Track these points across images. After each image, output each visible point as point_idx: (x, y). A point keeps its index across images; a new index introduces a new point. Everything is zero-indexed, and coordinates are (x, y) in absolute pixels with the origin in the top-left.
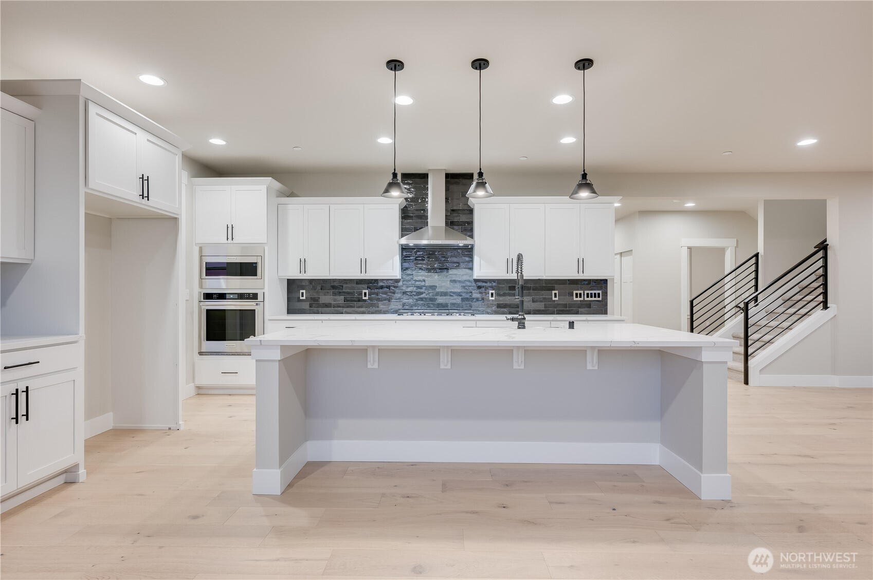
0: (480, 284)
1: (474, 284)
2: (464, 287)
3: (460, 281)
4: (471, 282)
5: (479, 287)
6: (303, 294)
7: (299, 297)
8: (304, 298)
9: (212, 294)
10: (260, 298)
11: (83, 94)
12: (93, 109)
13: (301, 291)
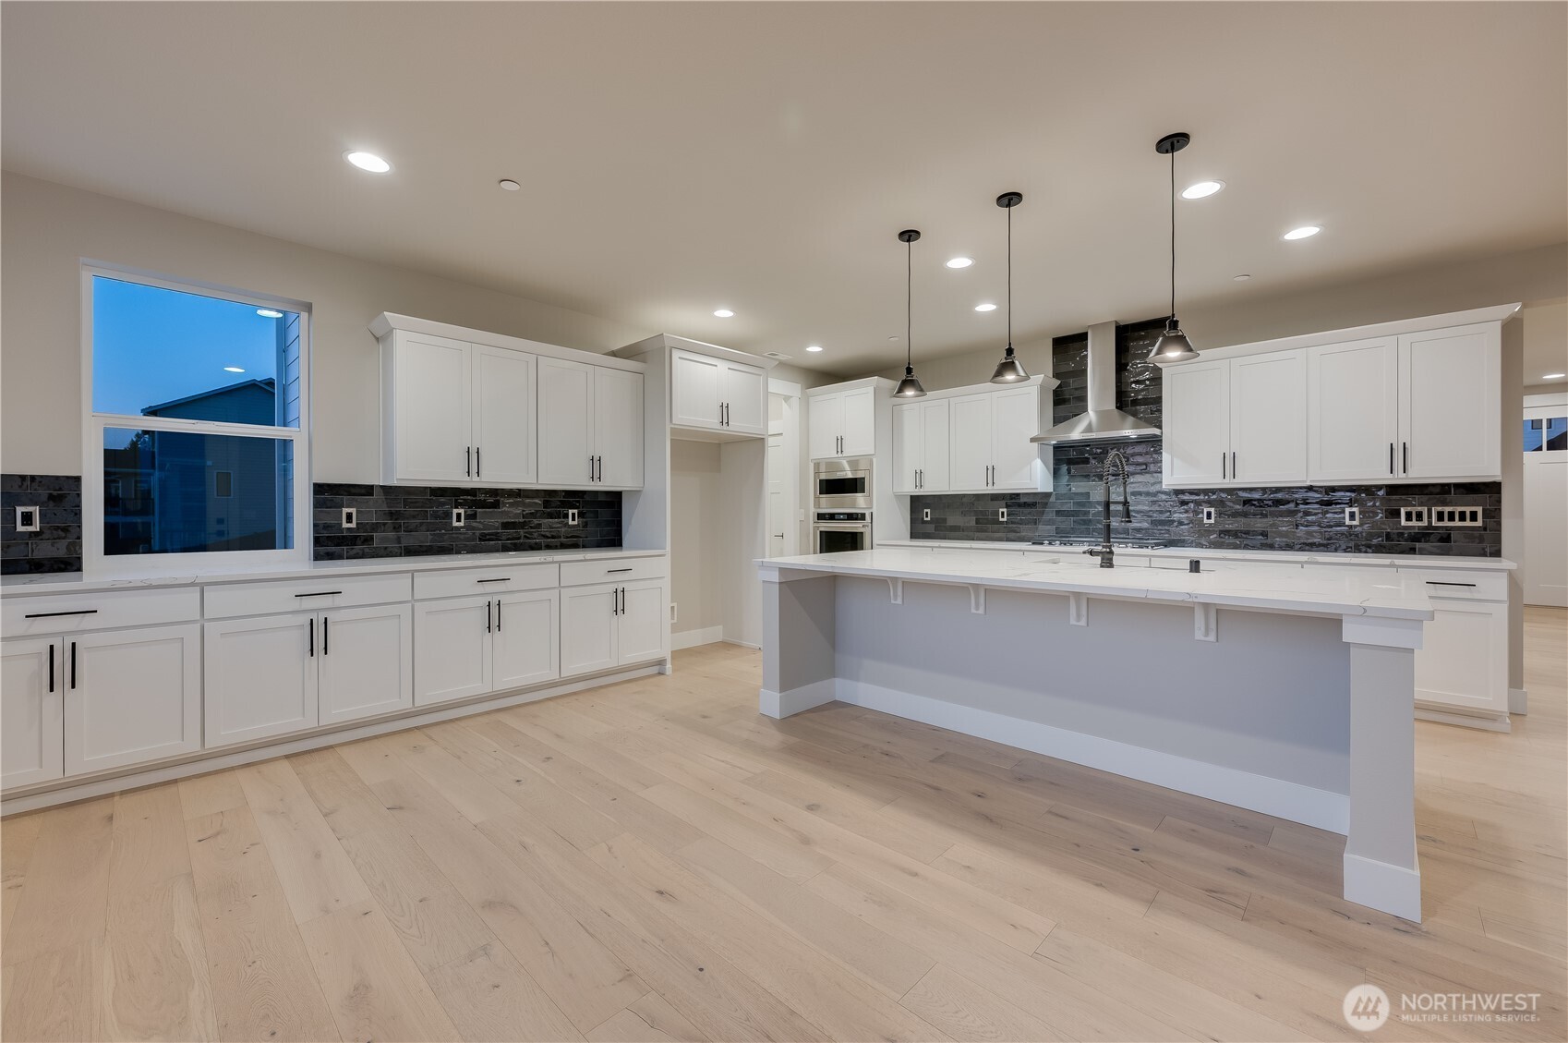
0: (1187, 497)
1: (1174, 498)
2: (1154, 502)
3: (1148, 494)
4: (1169, 495)
5: (1184, 503)
6: (928, 514)
7: (923, 518)
8: (929, 519)
9: (825, 514)
10: (868, 518)
11: (667, 344)
12: (676, 354)
13: (925, 510)
